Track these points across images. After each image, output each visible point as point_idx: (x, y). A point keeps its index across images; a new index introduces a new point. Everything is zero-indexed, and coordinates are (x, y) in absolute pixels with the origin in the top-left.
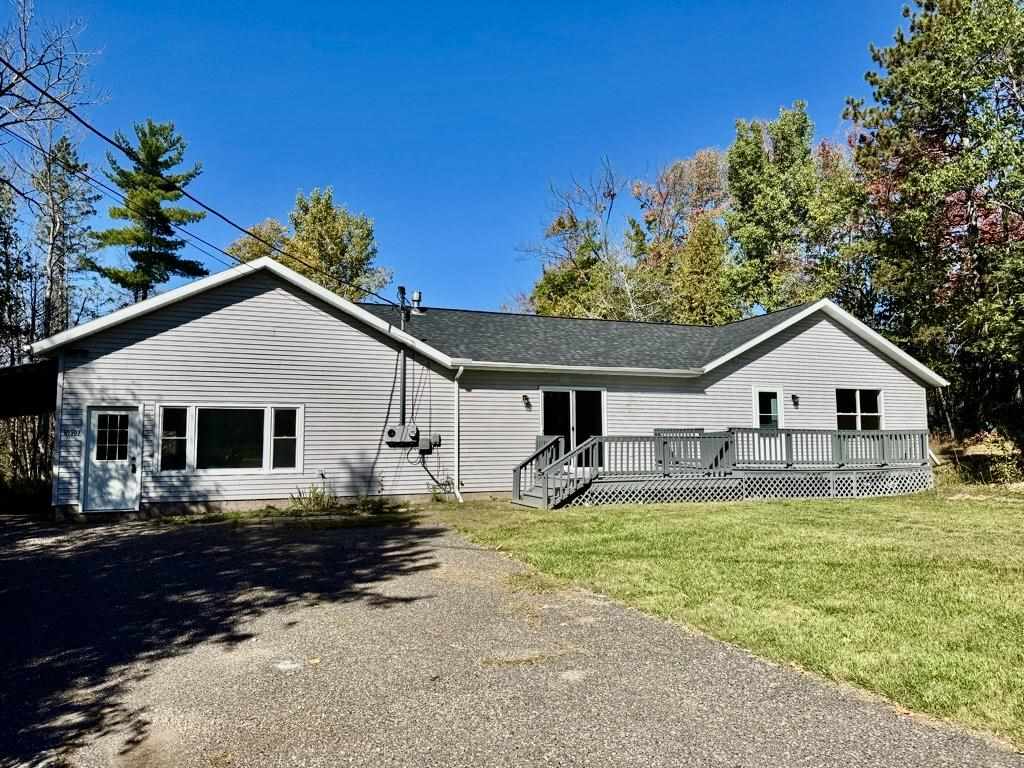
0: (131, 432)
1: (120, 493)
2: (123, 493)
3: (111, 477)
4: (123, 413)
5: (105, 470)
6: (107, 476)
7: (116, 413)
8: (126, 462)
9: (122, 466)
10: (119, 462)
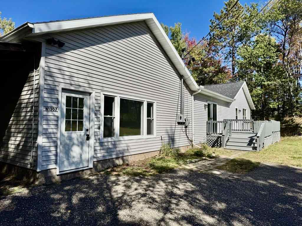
0: (86, 111)
1: (79, 156)
2: (81, 155)
3: (73, 144)
4: (81, 96)
5: (70, 139)
6: (72, 143)
7: (77, 96)
8: (82, 133)
9: (80, 135)
10: (78, 132)
